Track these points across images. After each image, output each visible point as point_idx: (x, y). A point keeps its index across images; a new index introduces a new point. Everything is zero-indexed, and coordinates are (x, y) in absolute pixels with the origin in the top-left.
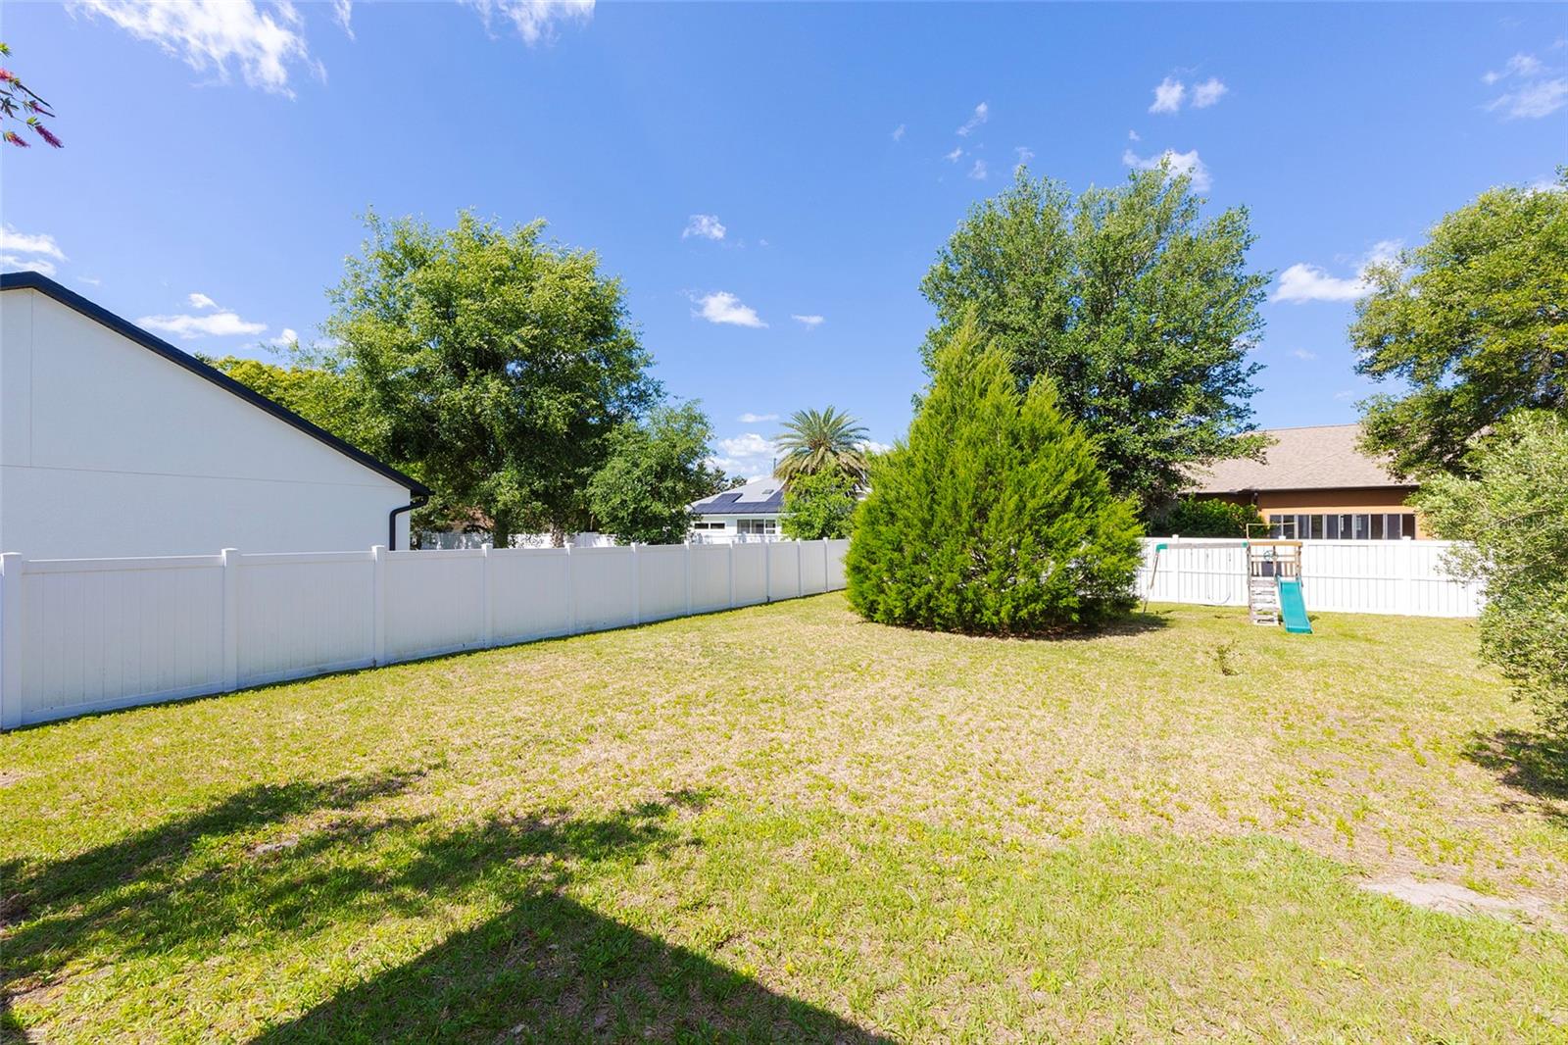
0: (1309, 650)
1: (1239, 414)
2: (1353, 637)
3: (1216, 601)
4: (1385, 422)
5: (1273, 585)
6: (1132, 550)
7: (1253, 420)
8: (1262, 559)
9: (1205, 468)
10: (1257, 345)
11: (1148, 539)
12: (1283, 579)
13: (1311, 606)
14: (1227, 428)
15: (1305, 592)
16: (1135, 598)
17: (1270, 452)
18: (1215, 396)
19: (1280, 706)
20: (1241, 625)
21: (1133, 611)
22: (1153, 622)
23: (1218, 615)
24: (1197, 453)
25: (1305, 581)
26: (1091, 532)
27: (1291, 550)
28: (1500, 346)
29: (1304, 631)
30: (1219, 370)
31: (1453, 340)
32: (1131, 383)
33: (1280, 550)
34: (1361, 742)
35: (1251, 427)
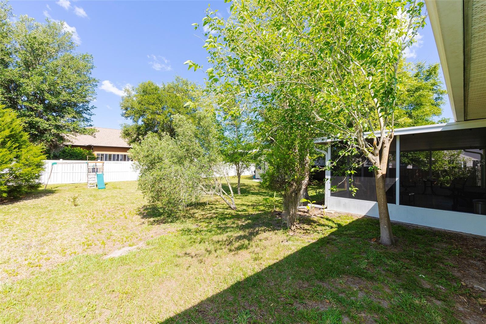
0: (103, 193)
1: (87, 120)
2: (116, 188)
3: (76, 182)
4: (127, 131)
5: (95, 175)
6: (39, 165)
7: (92, 123)
8: (92, 167)
9: (74, 137)
10: (95, 100)
11: (47, 161)
12: (98, 173)
13: (106, 181)
14: (82, 124)
15: (104, 177)
16: (40, 184)
17: (97, 134)
18: (79, 113)
19: (92, 213)
20: (84, 189)
21: (40, 189)
22: (49, 192)
23: (76, 186)
24: (71, 131)
25: (105, 173)
26: (17, 157)
27: (101, 164)
28: (150, 117)
29: (103, 188)
30: (81, 104)
31: (141, 113)
32: (45, 100)
33: (97, 164)
34: (113, 217)
35: (91, 125)
